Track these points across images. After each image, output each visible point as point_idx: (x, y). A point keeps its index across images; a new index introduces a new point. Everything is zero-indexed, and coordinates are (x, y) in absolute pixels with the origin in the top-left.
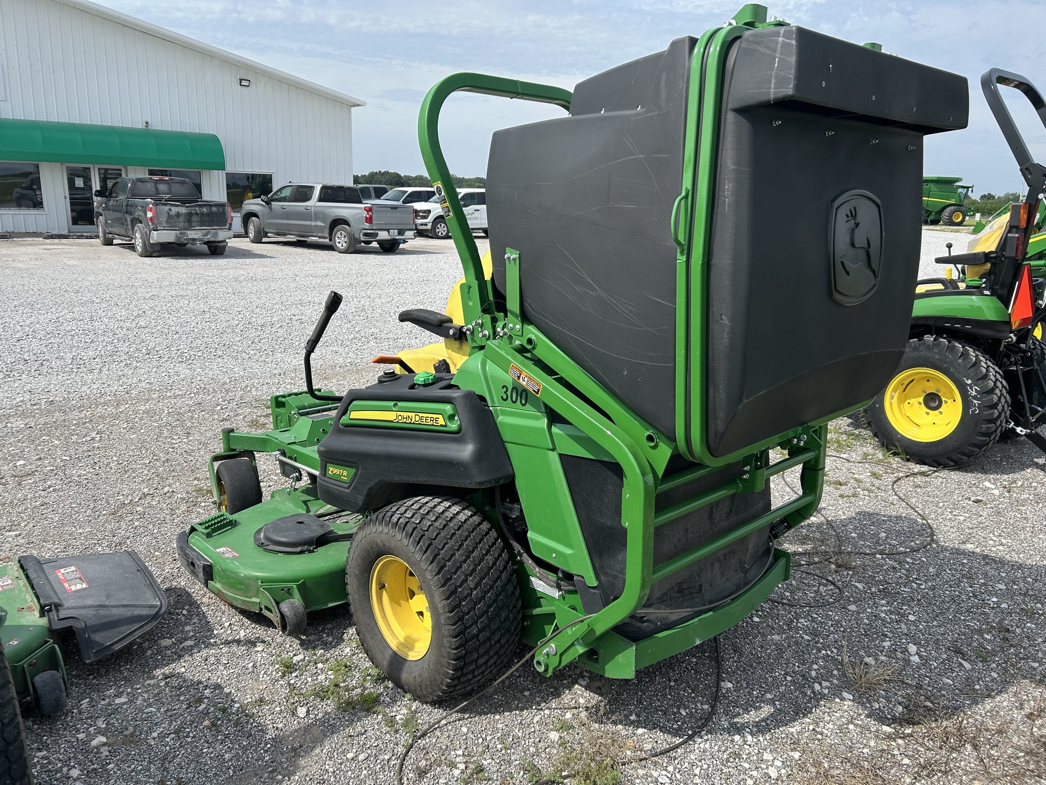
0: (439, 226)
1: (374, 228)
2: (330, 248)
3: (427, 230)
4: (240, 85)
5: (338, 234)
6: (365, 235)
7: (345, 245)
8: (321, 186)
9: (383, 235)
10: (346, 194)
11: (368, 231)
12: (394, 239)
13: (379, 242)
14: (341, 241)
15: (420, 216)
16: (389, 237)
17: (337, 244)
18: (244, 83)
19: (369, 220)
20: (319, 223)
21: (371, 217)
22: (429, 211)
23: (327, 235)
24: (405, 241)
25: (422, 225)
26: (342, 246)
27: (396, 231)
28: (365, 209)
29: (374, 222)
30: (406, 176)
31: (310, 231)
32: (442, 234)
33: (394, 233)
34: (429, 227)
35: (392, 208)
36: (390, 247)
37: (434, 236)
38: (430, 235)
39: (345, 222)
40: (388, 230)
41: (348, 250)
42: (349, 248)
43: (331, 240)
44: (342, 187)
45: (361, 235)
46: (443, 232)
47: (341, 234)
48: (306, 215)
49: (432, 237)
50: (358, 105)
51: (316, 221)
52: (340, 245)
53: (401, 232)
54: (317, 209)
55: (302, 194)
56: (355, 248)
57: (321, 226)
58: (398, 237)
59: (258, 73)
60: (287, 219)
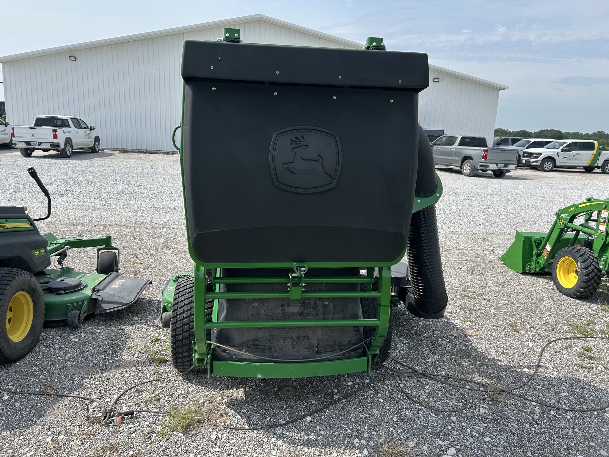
0: (546, 163)
1: (487, 162)
2: (459, 172)
3: (537, 166)
4: (434, 81)
5: (466, 165)
6: (481, 166)
7: (468, 171)
8: (461, 136)
9: (493, 167)
10: (477, 142)
11: (483, 164)
12: (500, 170)
13: (493, 170)
14: (467, 169)
15: (533, 156)
16: (497, 168)
17: (465, 171)
18: (436, 80)
19: (485, 157)
20: (457, 158)
21: (486, 155)
22: (540, 154)
23: (460, 165)
24: (509, 171)
25: (534, 162)
26: (467, 172)
27: (503, 165)
28: (483, 150)
29: (488, 159)
30: (566, 133)
31: (452, 162)
32: (548, 168)
33: (501, 166)
34: (539, 163)
35: (502, 150)
36: (499, 174)
37: (542, 169)
38: (539, 169)
39: (470, 157)
40: (497, 164)
41: (470, 174)
42: (470, 173)
43: (461, 168)
44: (475, 138)
45: (479, 166)
46: (549, 167)
47: (467, 165)
48: (450, 154)
49: (540, 170)
50: (504, 89)
51: (455, 157)
52: (466, 171)
53: (506, 165)
54: (458, 150)
55: (451, 141)
56: (474, 174)
57: (457, 160)
58: (503, 169)
59: (444, 74)
60: (440, 155)
